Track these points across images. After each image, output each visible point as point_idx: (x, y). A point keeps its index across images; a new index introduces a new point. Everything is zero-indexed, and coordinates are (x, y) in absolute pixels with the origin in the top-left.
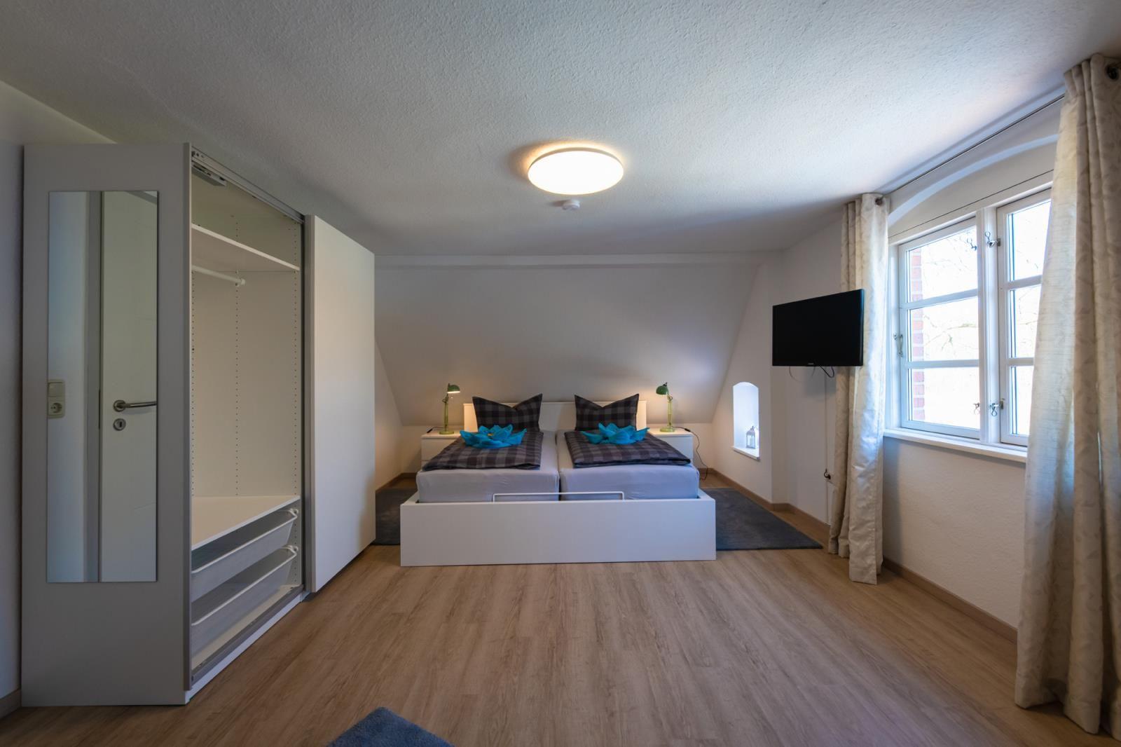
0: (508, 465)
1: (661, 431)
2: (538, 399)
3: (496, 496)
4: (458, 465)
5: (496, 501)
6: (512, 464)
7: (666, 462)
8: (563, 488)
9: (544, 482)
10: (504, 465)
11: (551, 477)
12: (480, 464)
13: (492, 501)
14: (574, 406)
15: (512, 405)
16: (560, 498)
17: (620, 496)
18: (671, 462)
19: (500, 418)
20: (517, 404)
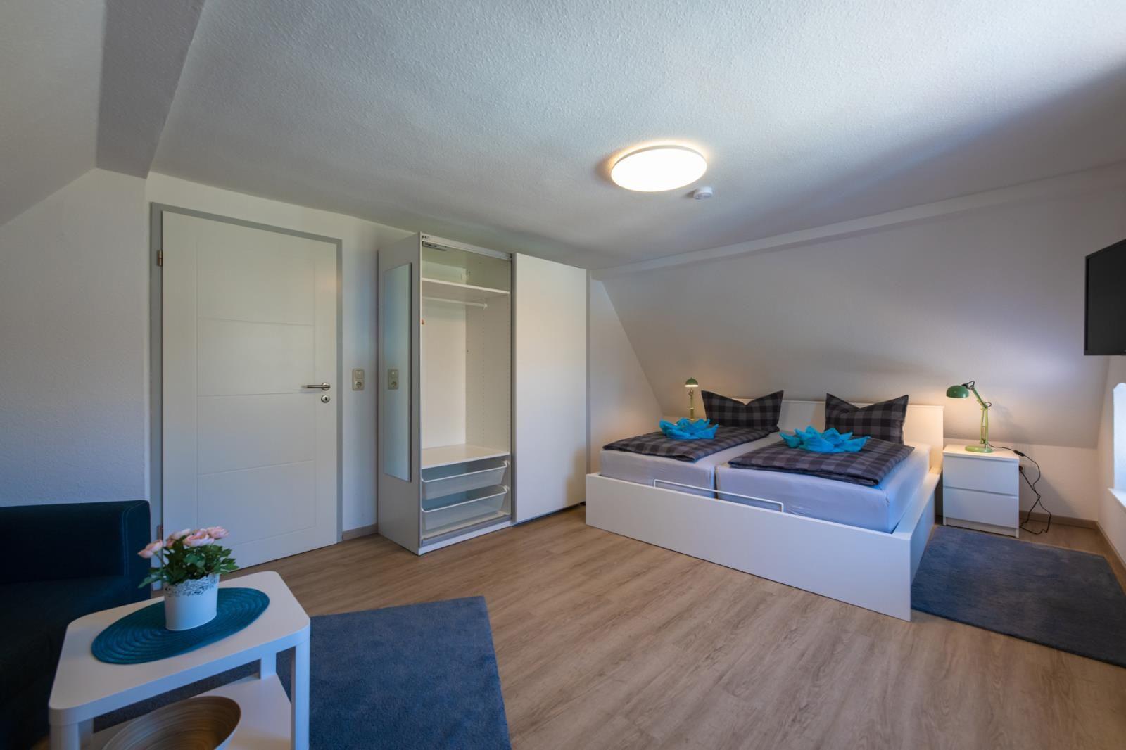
0: (668, 454)
1: (967, 449)
2: (777, 396)
3: (656, 481)
4: (628, 448)
5: (657, 486)
6: (671, 454)
7: (843, 478)
8: (718, 488)
9: (699, 477)
10: (664, 454)
11: (704, 472)
12: (646, 449)
13: (653, 485)
14: (825, 406)
15: (746, 402)
16: (716, 496)
17: (779, 508)
18: (851, 479)
19: (726, 413)
20: (751, 400)
